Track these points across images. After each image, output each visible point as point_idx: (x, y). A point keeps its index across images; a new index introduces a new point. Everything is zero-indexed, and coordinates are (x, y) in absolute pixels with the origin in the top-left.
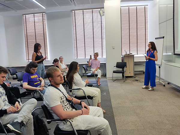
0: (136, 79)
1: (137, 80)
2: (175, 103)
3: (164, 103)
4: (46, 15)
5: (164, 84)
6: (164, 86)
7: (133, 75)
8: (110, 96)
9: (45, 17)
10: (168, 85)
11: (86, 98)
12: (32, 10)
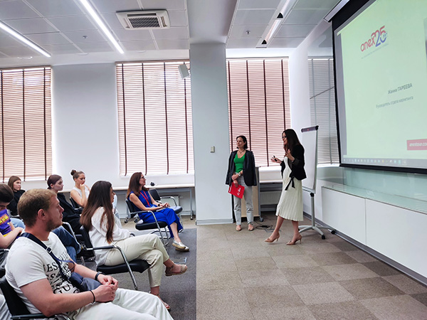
0: (264, 224)
1: (266, 227)
2: (339, 275)
3: (316, 276)
4: (54, 72)
5: (322, 234)
6: (323, 237)
7: (258, 215)
8: (196, 267)
9: (51, 78)
10: (333, 235)
11: (128, 271)
12: (18, 60)
